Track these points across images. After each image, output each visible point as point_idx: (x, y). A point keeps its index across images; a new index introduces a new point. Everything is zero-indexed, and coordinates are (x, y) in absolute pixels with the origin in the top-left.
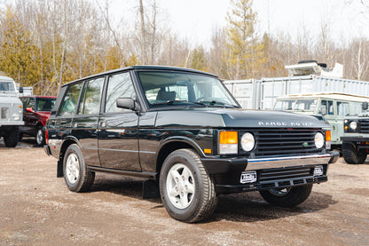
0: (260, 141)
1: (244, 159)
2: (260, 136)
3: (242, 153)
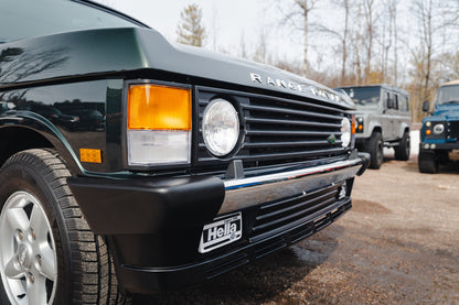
0: (253, 125)
1: (214, 181)
2: (254, 113)
3: (201, 162)
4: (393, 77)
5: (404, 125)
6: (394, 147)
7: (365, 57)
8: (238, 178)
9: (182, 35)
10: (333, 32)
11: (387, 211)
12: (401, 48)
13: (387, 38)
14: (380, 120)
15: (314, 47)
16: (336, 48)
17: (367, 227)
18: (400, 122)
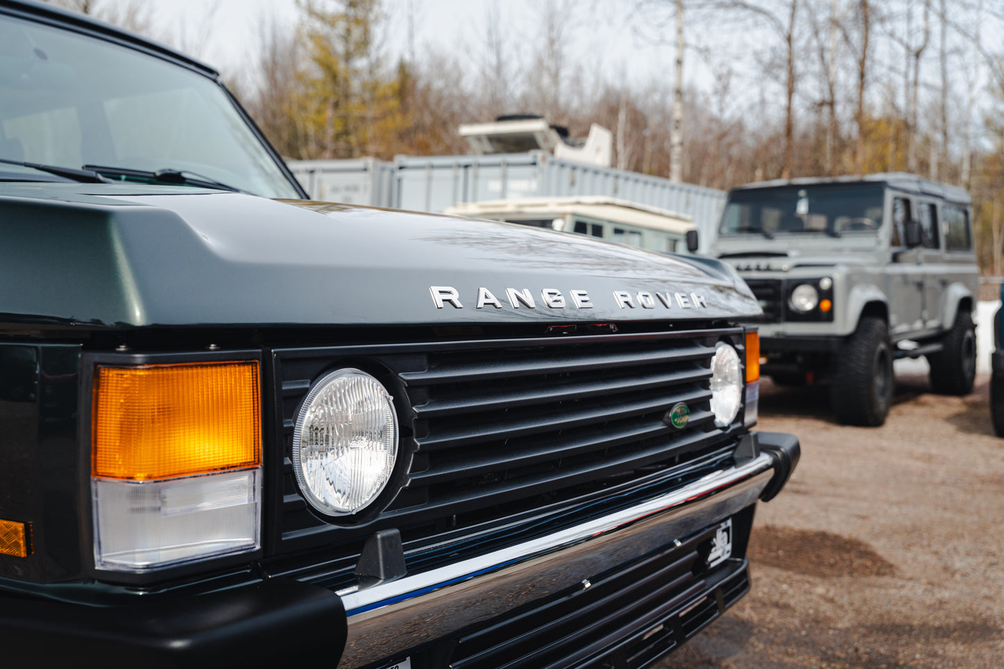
3: (292, 541)
4: (938, 137)
5: (958, 291)
6: (930, 357)
7: (853, 80)
8: (391, 576)
9: (311, 12)
10: (758, 10)
11: (881, 567)
12: (958, 51)
13: (919, 21)
14: (884, 281)
15: (705, 52)
16: (767, 57)
17: (818, 621)
18: (945, 283)
